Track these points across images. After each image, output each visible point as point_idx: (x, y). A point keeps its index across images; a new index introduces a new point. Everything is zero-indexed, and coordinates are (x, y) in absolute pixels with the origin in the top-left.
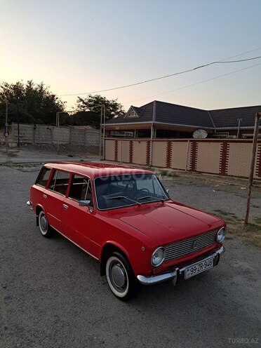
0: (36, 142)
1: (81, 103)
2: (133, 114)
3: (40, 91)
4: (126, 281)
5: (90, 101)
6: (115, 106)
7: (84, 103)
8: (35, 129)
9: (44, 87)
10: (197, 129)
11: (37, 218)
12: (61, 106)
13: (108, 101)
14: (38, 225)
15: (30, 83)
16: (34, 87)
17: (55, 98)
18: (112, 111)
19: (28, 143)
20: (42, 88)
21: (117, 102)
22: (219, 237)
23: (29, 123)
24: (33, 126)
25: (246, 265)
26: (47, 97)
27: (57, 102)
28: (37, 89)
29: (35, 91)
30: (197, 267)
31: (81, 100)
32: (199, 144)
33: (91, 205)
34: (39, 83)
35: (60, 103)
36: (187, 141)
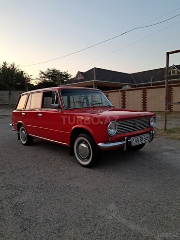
0: (12, 103)
1: (43, 75)
2: (80, 76)
3: (12, 69)
4: (90, 152)
5: (49, 73)
6: (66, 76)
7: (44, 74)
8: (10, 94)
9: (15, 66)
10: (124, 85)
11: (18, 134)
12: (28, 79)
13: (61, 73)
14: (19, 139)
15: (5, 63)
16: (8, 66)
17: (24, 73)
18: (64, 79)
19: (6, 105)
20: (13, 66)
21: (68, 73)
22: (152, 124)
23: (6, 90)
24: (8, 92)
25: (170, 148)
26: (18, 73)
27: (25, 76)
28: (10, 67)
29: (9, 69)
30: (139, 139)
31: (42, 73)
32: (127, 93)
33: (59, 107)
34: (12, 63)
35: (27, 77)
36: (118, 91)
